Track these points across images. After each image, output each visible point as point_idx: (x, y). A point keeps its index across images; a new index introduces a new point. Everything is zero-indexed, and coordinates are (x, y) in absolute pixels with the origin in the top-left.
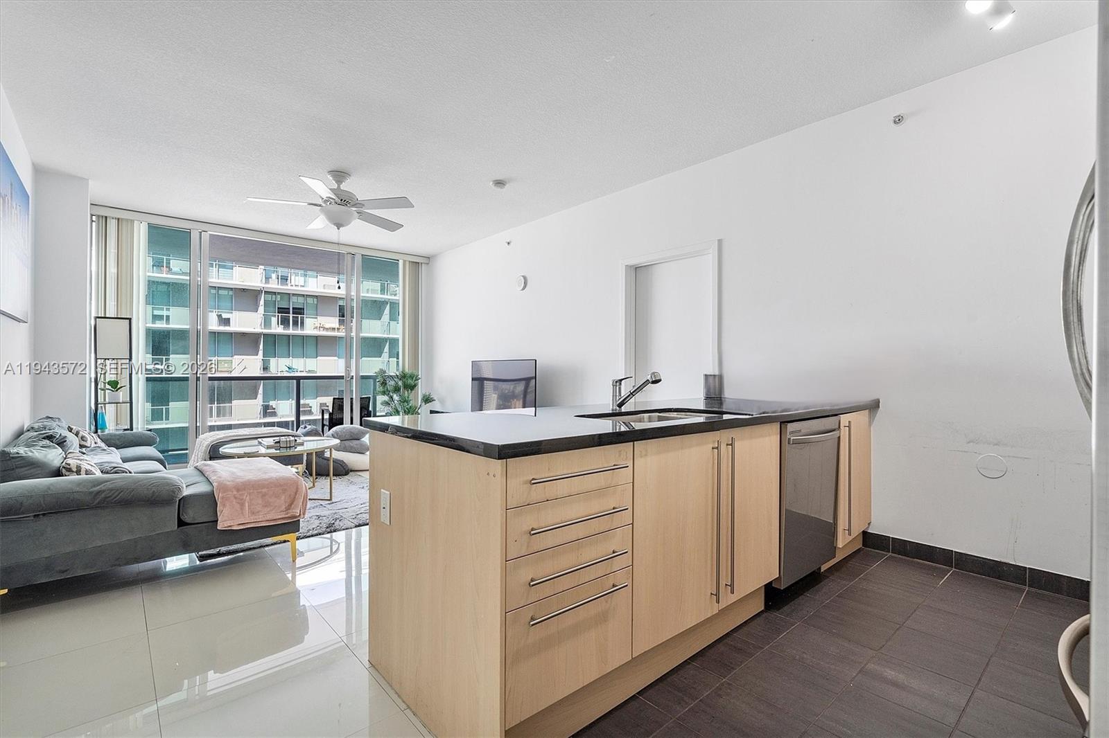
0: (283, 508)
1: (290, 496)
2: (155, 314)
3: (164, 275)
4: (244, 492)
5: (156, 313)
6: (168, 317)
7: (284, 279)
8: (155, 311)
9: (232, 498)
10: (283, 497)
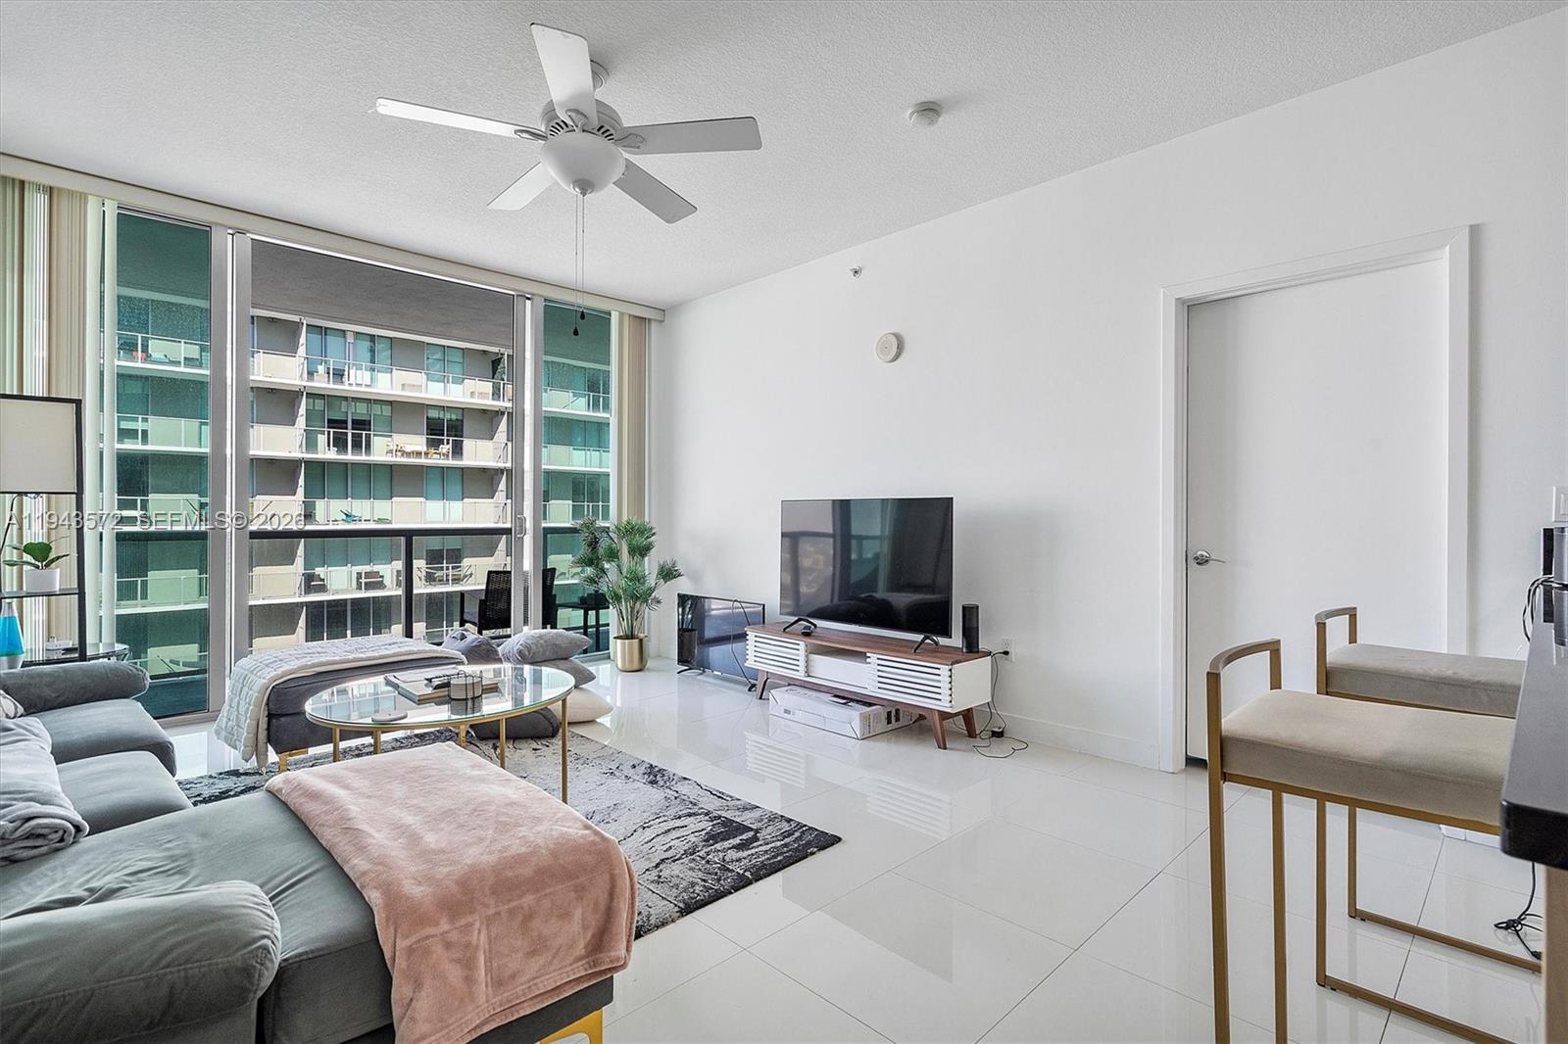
0: (580, 948)
1: (596, 904)
2: (122, 427)
3: (139, 365)
4: (470, 919)
5: (124, 425)
6: (145, 433)
7: (339, 375)
8: (122, 423)
9: (438, 949)
10: (578, 913)
